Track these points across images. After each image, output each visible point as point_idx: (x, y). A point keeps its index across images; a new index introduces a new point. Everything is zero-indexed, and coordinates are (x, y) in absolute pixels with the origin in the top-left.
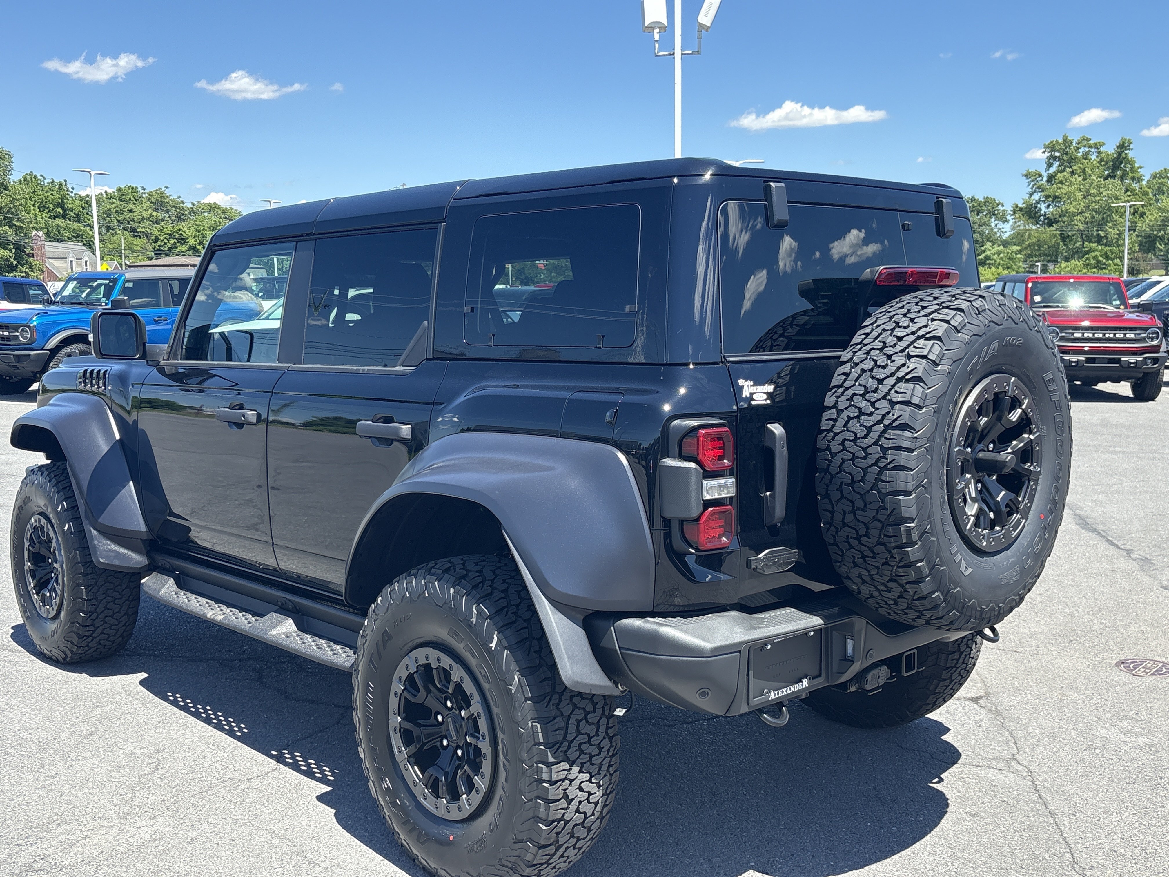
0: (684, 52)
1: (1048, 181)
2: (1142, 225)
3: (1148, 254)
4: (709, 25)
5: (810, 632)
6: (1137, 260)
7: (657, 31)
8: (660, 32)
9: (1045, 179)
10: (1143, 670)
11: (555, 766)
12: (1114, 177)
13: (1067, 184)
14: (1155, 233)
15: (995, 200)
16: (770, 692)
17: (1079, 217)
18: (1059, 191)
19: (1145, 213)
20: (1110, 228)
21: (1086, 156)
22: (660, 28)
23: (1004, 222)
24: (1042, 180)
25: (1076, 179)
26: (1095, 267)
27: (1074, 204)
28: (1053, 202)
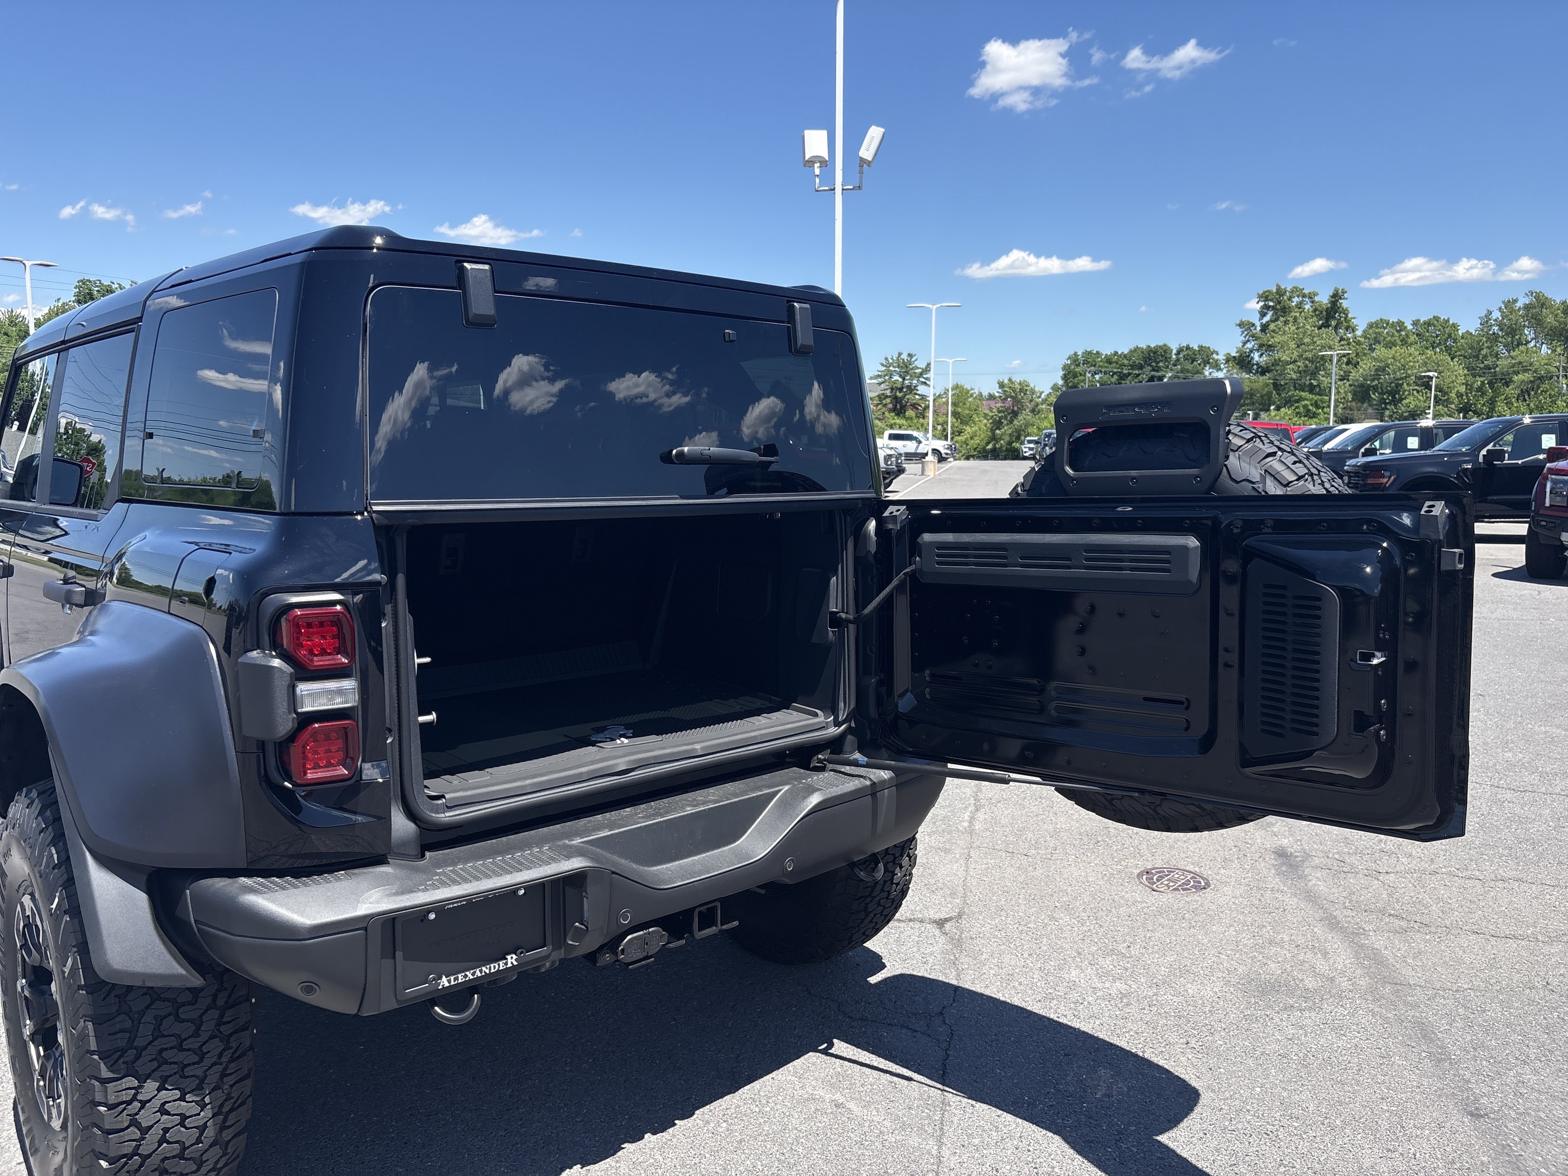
0: (845, 188)
1: (1262, 330)
2: (1356, 375)
3: (1363, 403)
4: (870, 159)
5: (519, 889)
6: (1351, 410)
7: (817, 165)
8: (820, 167)
9: (1259, 328)
10: (1166, 883)
11: (111, 1084)
12: (1328, 326)
13: (1280, 333)
14: (1369, 382)
15: (1209, 348)
16: (441, 978)
17: (1291, 366)
18: (1272, 340)
19: (1358, 363)
20: (1323, 376)
21: (1300, 306)
22: (820, 162)
23: (1218, 371)
24: (1255, 329)
25: (1289, 328)
26: (1305, 416)
27: (1287, 352)
28: (1266, 351)
